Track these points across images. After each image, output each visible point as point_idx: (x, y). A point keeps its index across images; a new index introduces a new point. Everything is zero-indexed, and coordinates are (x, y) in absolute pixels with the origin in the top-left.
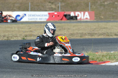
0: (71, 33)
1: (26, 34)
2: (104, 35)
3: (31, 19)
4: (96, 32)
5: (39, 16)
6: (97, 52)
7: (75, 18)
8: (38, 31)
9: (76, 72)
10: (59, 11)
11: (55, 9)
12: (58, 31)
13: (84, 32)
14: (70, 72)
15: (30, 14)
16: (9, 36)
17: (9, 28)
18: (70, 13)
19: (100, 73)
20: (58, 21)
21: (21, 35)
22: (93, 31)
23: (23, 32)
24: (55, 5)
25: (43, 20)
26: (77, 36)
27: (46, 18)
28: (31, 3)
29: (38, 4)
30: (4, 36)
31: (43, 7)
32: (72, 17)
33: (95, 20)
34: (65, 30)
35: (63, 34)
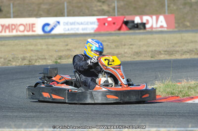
0: (136, 51)
1: (60, 55)
2: (192, 54)
3: (68, 30)
4: (177, 49)
5: (82, 24)
6: (180, 82)
7: (142, 27)
8: (80, 49)
9: (143, 115)
10: (115, 15)
11: (108, 12)
12: (114, 49)
13: (158, 49)
14: (133, 115)
15: (66, 21)
16: (32, 58)
17: (32, 45)
18: (134, 18)
19: (185, 116)
20: (113, 32)
21: (51, 56)
22: (173, 46)
23: (56, 51)
24: (109, 5)
25: (88, 32)
26: (145, 56)
27: (93, 28)
28: (67, 3)
29: (80, 5)
30: (24, 59)
31: (88, 9)
32: (137, 24)
33: (176, 30)
34: (126, 47)
35: (123, 53)
